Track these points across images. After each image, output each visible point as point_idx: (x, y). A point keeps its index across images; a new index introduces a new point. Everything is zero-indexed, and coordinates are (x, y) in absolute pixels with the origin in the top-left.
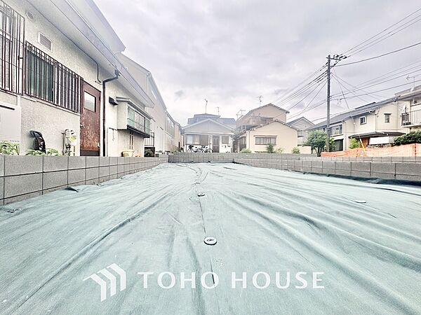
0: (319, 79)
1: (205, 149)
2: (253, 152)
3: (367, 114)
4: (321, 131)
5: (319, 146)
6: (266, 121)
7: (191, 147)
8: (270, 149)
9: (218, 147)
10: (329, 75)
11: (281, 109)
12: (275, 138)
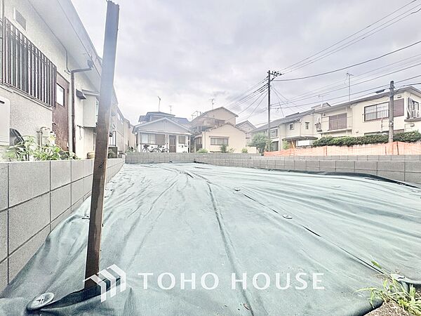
0: (261, 90)
1: (161, 149)
2: (209, 152)
3: (294, 122)
4: (262, 134)
5: (262, 147)
6: (220, 123)
7: (146, 146)
8: (224, 150)
9: (175, 148)
10: (269, 87)
11: (232, 113)
12: (227, 139)
